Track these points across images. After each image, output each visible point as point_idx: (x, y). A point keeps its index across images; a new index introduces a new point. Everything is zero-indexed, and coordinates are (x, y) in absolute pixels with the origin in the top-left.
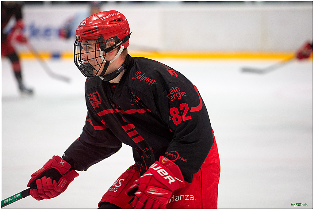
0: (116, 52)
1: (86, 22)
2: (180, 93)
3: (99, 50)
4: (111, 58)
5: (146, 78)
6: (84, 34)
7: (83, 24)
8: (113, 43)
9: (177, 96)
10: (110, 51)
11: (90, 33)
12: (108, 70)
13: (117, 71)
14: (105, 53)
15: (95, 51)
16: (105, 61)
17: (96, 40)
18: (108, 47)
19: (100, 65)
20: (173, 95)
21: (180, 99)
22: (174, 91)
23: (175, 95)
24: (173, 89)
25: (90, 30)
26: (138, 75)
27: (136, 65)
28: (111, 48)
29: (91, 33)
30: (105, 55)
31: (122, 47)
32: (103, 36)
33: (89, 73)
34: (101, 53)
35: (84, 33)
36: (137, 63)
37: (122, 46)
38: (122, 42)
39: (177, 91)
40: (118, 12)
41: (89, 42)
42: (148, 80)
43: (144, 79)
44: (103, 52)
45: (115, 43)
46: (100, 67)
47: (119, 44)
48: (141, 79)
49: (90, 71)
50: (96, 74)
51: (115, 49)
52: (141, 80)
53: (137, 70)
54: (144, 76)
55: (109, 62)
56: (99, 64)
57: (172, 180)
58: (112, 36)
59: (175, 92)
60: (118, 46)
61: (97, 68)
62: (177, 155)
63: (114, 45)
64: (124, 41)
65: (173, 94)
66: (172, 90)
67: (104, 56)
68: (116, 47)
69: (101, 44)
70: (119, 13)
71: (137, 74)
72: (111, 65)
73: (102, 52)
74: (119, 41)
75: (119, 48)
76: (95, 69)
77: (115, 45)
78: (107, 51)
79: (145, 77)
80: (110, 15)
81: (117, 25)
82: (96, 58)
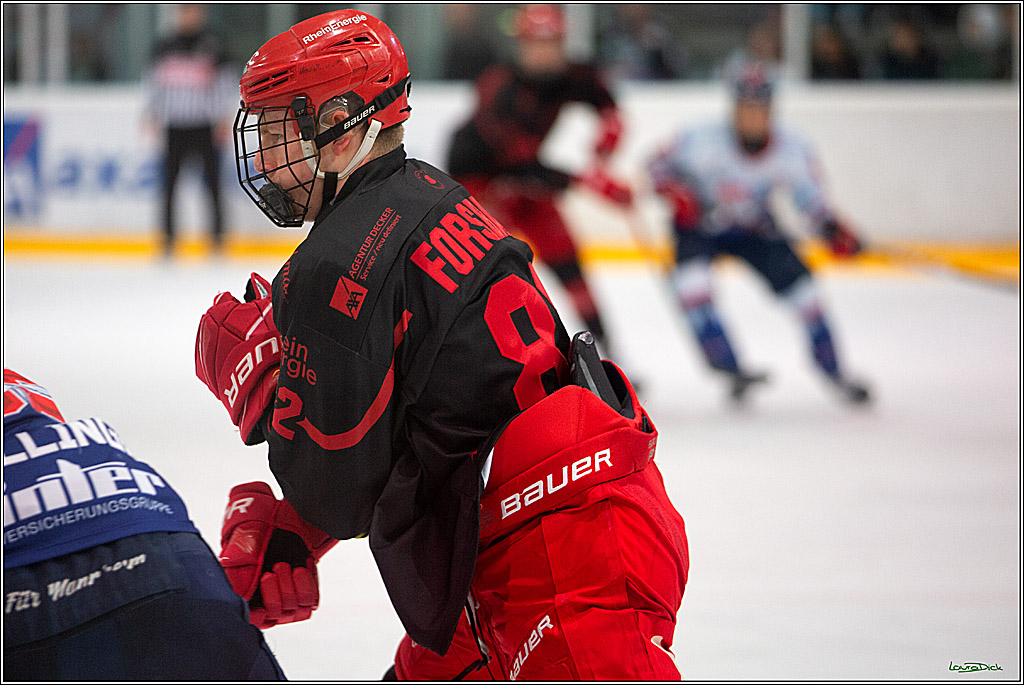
0: (355, 141)
2: (302, 366)
3: (299, 140)
4: (338, 163)
6: (252, 93)
7: (252, 61)
8: (341, 113)
9: (289, 365)
10: (333, 139)
11: (267, 88)
14: (318, 148)
15: (285, 144)
16: (320, 174)
17: (285, 109)
18: (325, 127)
19: (309, 188)
22: (290, 348)
23: (287, 356)
24: (293, 344)
25: (267, 79)
28: (338, 131)
29: (271, 87)
30: (319, 154)
31: (376, 125)
32: (307, 95)
34: (307, 147)
35: (253, 89)
37: (373, 121)
38: (373, 108)
39: (298, 355)
44: (312, 146)
45: (350, 112)
46: (310, 193)
47: (364, 115)
51: (351, 132)
55: (335, 174)
56: (302, 185)
58: (338, 91)
59: (292, 354)
60: (358, 123)
63: (346, 121)
64: (379, 107)
65: (283, 351)
66: (288, 342)
67: (318, 156)
69: (302, 121)
70: (362, 18)
73: (309, 144)
74: (362, 106)
75: (364, 126)
77: (349, 119)
78: (320, 142)
80: (331, 27)
81: (353, 56)
82: (288, 165)
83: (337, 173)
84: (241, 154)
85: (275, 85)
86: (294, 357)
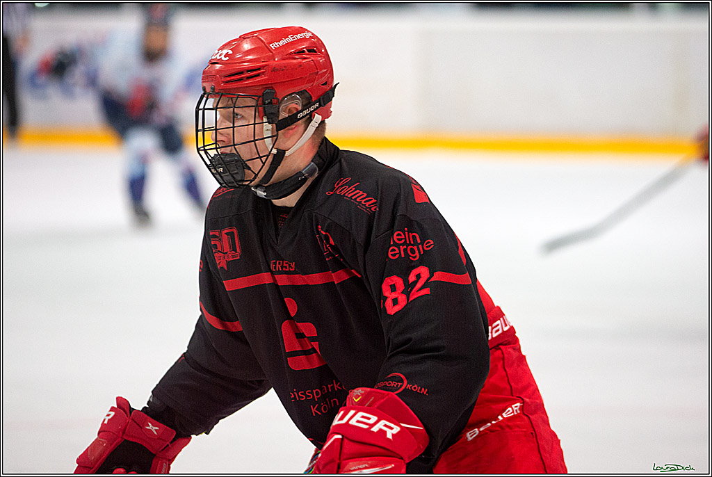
0: (301, 128)
1: (230, 52)
2: (418, 248)
3: (263, 123)
4: (288, 144)
5: (357, 193)
6: (227, 82)
7: (225, 56)
8: (295, 106)
9: (409, 252)
10: (289, 125)
11: (241, 80)
12: (280, 173)
13: (300, 173)
14: (277, 131)
15: (254, 124)
16: (275, 151)
17: (256, 98)
18: (283, 115)
19: (264, 159)
20: (401, 247)
21: (413, 259)
22: (405, 239)
23: (405, 247)
24: (406, 233)
25: (242, 73)
26: (341, 186)
27: (341, 165)
28: (292, 119)
29: (245, 79)
30: (277, 136)
31: (318, 118)
32: (273, 88)
33: (233, 177)
34: (267, 129)
35: (228, 79)
36: (343, 160)
37: (316, 115)
38: (317, 105)
40: (308, 31)
41: (240, 102)
42: (363, 199)
43: (353, 196)
44: (272, 128)
45: (303, 106)
46: (264, 164)
47: (311, 109)
48: (346, 195)
49: (237, 173)
50: (251, 181)
51: (300, 122)
52: (347, 197)
53: (341, 174)
54: (356, 188)
55: (284, 152)
56: (260, 157)
57: (392, 428)
58: (296, 89)
59: (408, 242)
60: (307, 114)
61: (256, 165)
62: (401, 381)
63: (299, 112)
64: (322, 104)
65: (401, 244)
66: (402, 234)
67: (275, 137)
68: (303, 117)
69: (267, 108)
70: (310, 35)
71: (338, 184)
72: (288, 160)
73: (270, 126)
74: (310, 103)
75: (310, 118)
76: (249, 169)
77: (301, 111)
78: (282, 125)
79: (358, 191)
80: (291, 39)
81: (308, 63)
82: (255, 141)
83: (285, 151)
84: (200, 127)
85: (248, 78)
86: (410, 244)
